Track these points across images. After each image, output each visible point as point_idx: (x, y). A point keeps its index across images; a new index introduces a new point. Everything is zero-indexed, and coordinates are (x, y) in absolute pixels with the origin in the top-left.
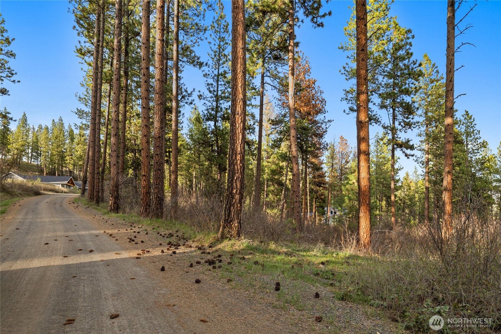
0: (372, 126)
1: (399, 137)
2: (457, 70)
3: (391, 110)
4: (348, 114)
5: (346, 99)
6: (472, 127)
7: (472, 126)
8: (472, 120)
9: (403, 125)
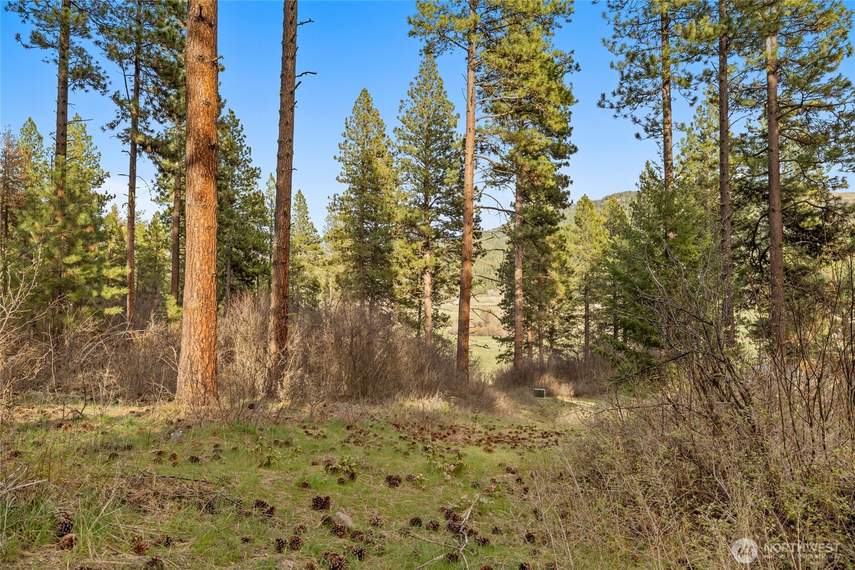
0: (83, 91)
1: (150, 129)
2: (302, 24)
3: (132, 68)
4: (27, 47)
5: (21, 10)
6: (240, 140)
7: (240, 137)
8: (239, 128)
9: (158, 106)
